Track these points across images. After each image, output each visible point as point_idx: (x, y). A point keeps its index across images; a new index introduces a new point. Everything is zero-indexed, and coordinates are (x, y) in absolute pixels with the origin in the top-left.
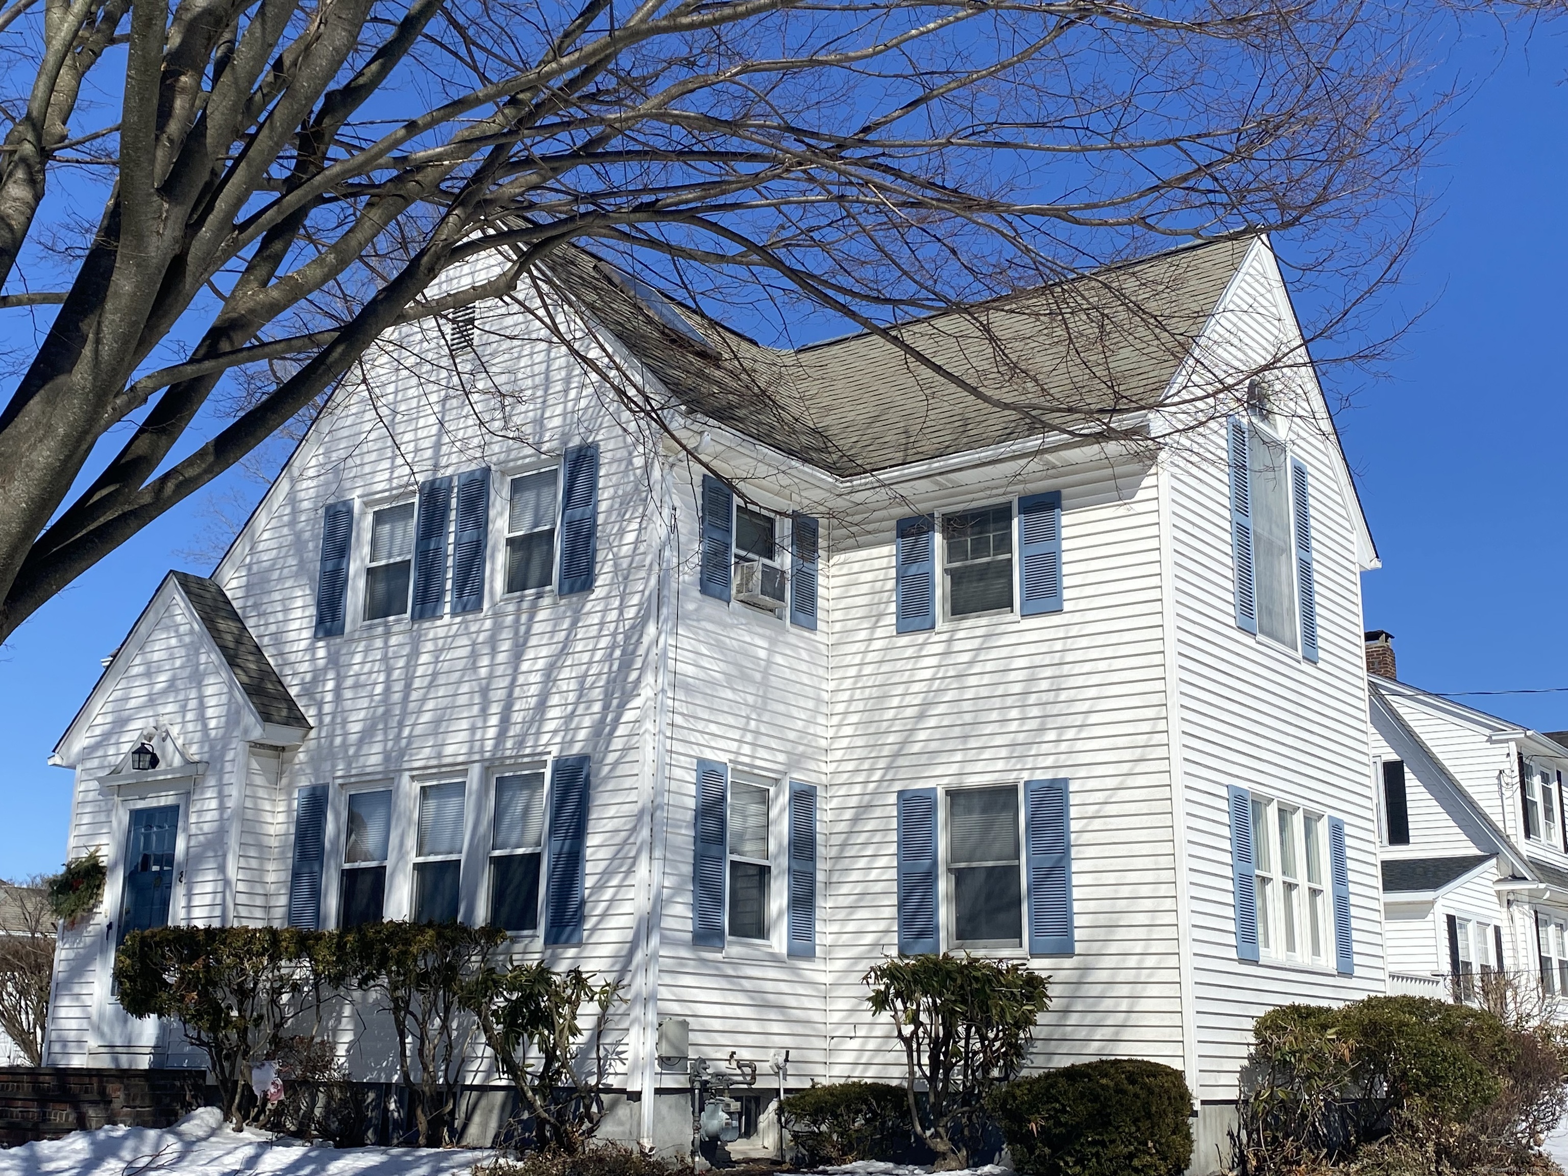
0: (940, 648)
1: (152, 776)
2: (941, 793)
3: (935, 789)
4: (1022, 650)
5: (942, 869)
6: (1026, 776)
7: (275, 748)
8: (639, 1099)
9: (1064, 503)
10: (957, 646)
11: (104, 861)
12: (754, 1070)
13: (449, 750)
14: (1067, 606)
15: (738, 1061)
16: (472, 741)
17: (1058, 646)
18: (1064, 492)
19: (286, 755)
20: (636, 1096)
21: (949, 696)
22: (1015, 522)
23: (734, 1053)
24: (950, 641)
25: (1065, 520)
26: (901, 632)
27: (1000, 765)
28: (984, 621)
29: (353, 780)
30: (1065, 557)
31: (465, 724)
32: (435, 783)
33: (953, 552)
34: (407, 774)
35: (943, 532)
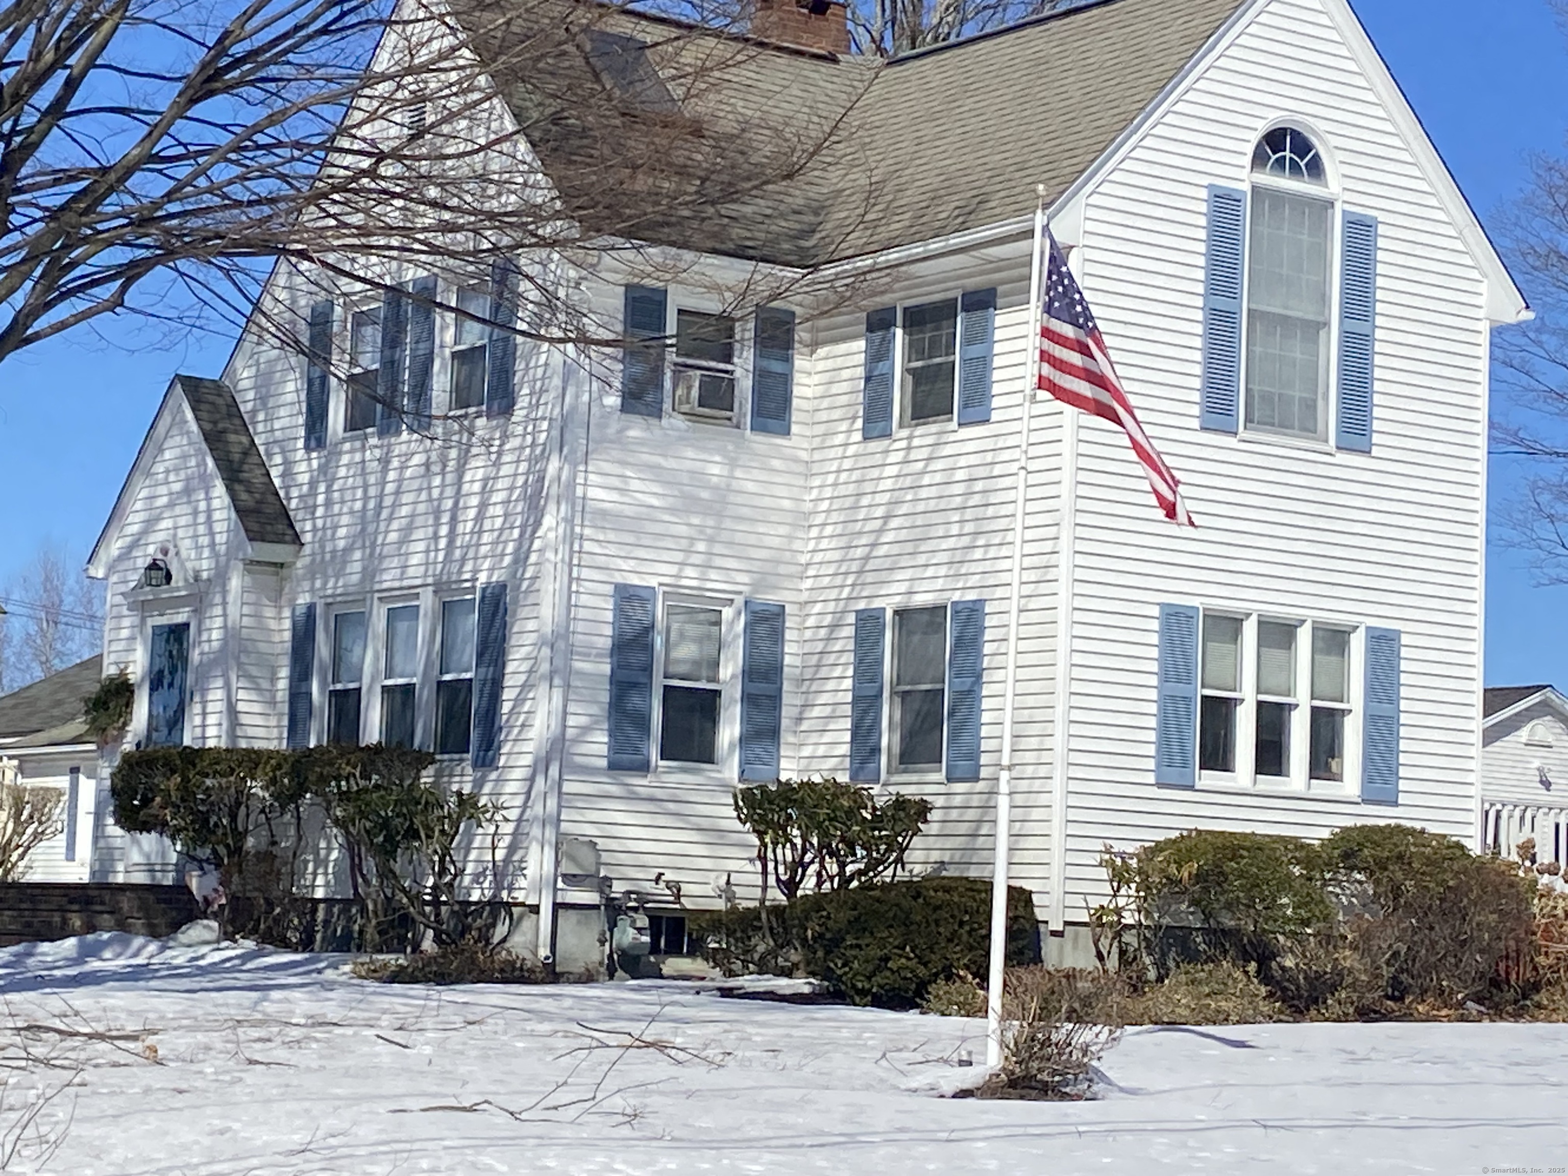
0: (899, 456)
1: (164, 593)
2: (889, 614)
3: (884, 609)
4: (963, 461)
5: (886, 694)
6: (956, 596)
7: (275, 564)
8: (538, 913)
9: (1000, 302)
10: (913, 455)
11: (133, 679)
12: (679, 890)
13: (411, 572)
14: (995, 416)
15: (667, 882)
16: (427, 564)
17: (989, 457)
18: (1000, 289)
19: (285, 571)
20: (535, 909)
21: (904, 509)
22: (959, 319)
23: (661, 874)
24: (909, 448)
25: (999, 320)
26: (866, 438)
27: (939, 584)
28: (934, 428)
29: (339, 599)
30: (997, 362)
31: (421, 546)
32: (400, 605)
33: (914, 350)
34: (377, 595)
35: (904, 327)
